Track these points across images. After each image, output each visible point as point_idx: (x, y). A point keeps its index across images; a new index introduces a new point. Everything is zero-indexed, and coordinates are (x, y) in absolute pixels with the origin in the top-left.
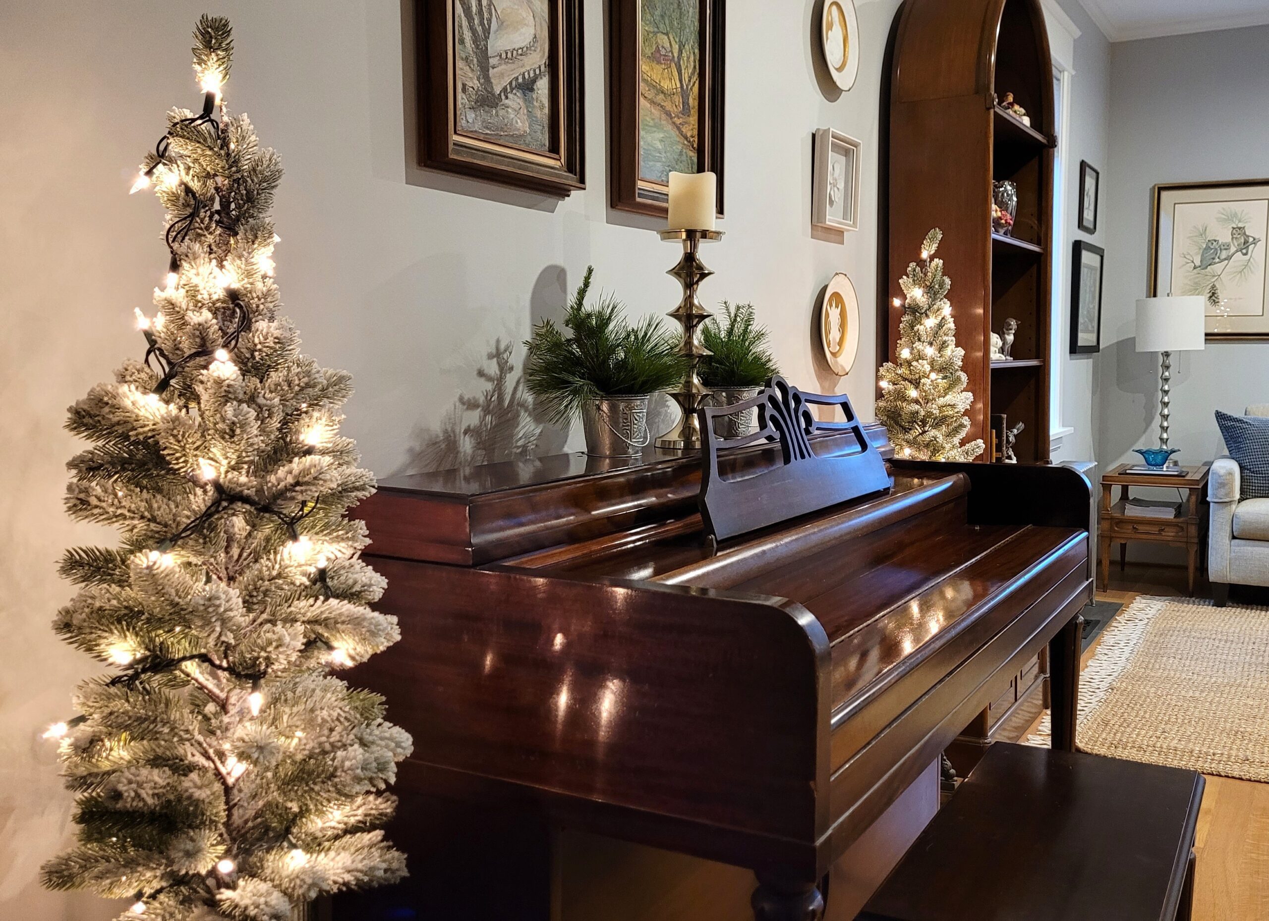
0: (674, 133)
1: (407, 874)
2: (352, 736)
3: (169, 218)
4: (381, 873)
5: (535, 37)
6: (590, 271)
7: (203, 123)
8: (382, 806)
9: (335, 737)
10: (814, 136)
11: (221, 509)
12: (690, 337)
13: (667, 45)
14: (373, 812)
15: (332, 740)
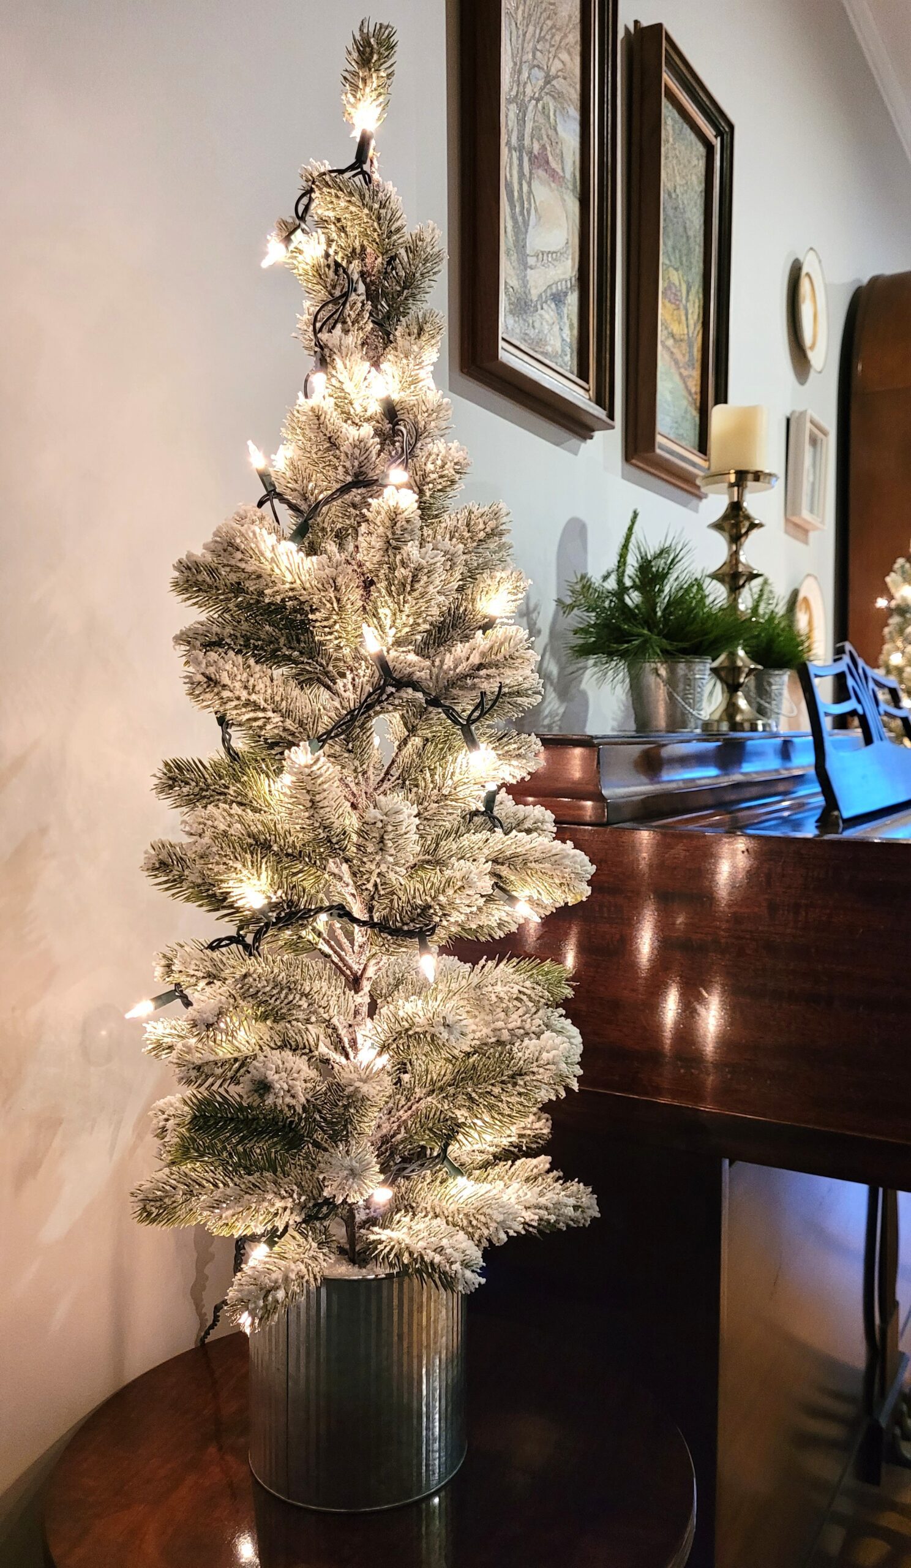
0: (681, 386)
1: (598, 1215)
2: (538, 1022)
3: (309, 306)
4: (570, 1211)
5: (567, 243)
6: (635, 515)
7: (354, 176)
8: (537, 1125)
9: (515, 1021)
10: (788, 421)
11: (384, 697)
12: (735, 600)
13: (677, 283)
14: (528, 1132)
15: (510, 1026)
